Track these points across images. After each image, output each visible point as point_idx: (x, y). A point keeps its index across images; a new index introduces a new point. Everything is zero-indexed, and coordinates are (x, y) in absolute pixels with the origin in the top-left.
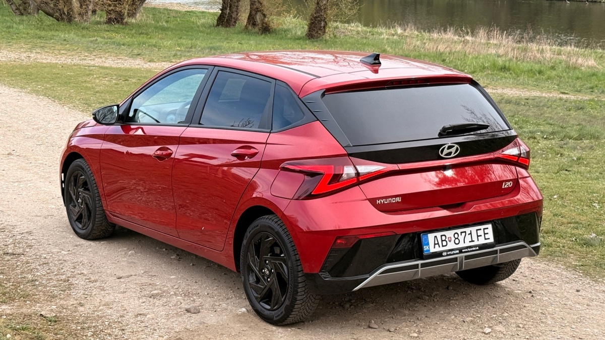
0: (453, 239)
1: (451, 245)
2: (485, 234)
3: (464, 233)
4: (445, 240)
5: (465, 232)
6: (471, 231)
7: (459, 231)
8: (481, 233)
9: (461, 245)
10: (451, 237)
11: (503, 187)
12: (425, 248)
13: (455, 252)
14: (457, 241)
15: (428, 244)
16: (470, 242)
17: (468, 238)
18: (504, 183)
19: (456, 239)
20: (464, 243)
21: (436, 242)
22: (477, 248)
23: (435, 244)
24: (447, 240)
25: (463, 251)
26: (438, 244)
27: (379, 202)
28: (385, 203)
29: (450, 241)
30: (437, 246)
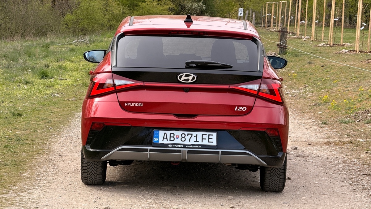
0: (180, 137)
1: (178, 141)
2: (209, 138)
4: (173, 137)
5: (192, 134)
8: (206, 137)
11: (236, 110)
12: (155, 139)
13: (179, 146)
14: (183, 139)
15: (158, 137)
16: (194, 141)
18: (237, 107)
19: (182, 137)
20: (190, 141)
22: (200, 147)
23: (164, 138)
24: (175, 137)
25: (187, 146)
27: (127, 104)
28: (131, 105)
29: (177, 138)
30: (165, 140)
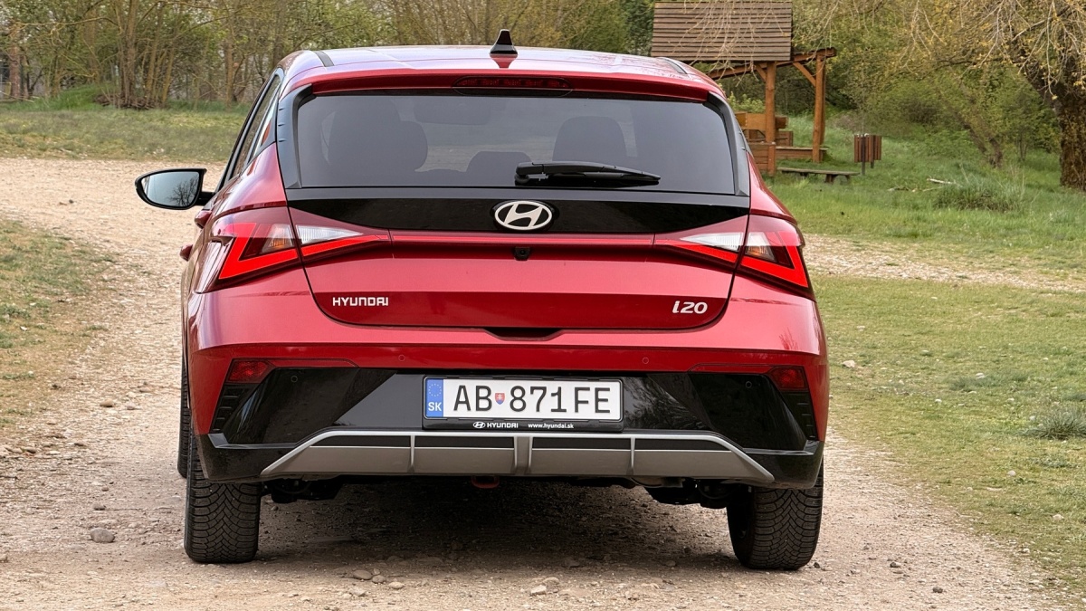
0: (509, 398)
1: (501, 411)
2: (597, 400)
3: (542, 392)
4: (486, 398)
5: (544, 389)
6: (560, 389)
7: (527, 384)
8: (588, 396)
9: (530, 413)
10: (503, 395)
11: (675, 310)
13: (508, 425)
14: (518, 404)
16: (553, 410)
17: (548, 402)
18: (677, 303)
19: (516, 399)
20: (538, 410)
21: (462, 398)
22: (571, 426)
23: (458, 402)
24: (492, 398)
26: (467, 402)
27: (339, 302)
28: (351, 304)
29: (500, 402)
30: (462, 407)
